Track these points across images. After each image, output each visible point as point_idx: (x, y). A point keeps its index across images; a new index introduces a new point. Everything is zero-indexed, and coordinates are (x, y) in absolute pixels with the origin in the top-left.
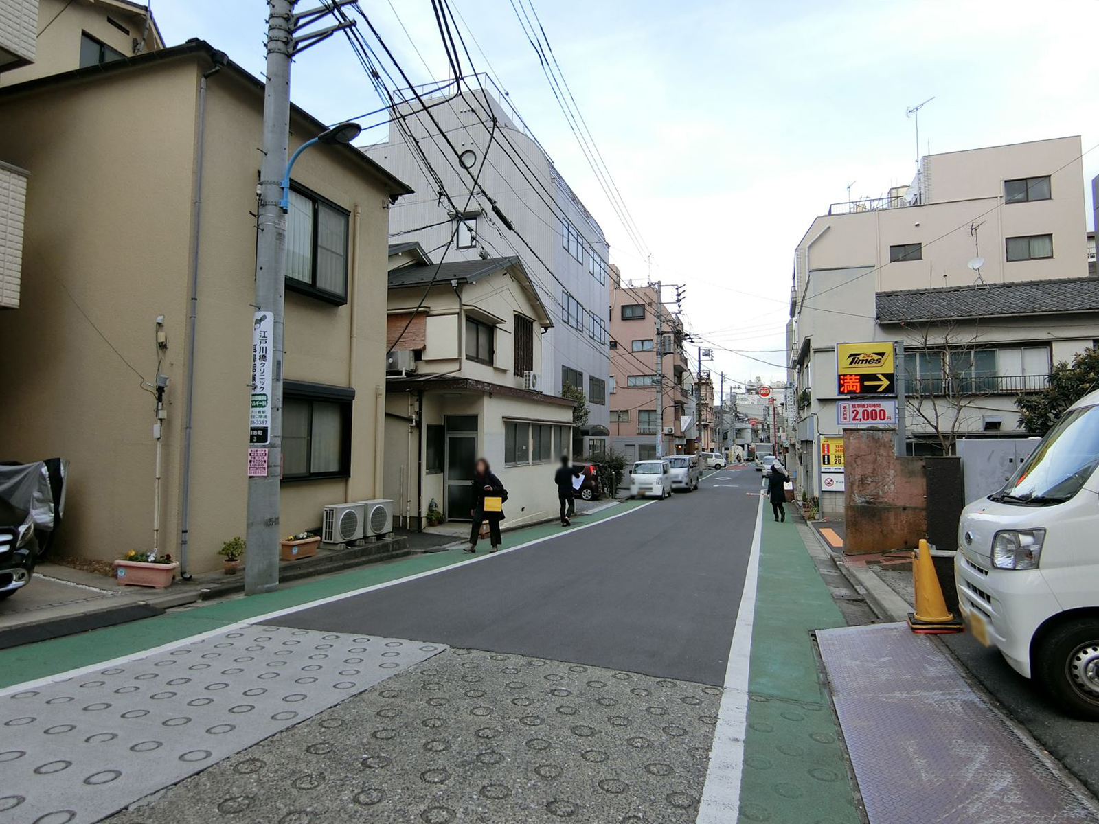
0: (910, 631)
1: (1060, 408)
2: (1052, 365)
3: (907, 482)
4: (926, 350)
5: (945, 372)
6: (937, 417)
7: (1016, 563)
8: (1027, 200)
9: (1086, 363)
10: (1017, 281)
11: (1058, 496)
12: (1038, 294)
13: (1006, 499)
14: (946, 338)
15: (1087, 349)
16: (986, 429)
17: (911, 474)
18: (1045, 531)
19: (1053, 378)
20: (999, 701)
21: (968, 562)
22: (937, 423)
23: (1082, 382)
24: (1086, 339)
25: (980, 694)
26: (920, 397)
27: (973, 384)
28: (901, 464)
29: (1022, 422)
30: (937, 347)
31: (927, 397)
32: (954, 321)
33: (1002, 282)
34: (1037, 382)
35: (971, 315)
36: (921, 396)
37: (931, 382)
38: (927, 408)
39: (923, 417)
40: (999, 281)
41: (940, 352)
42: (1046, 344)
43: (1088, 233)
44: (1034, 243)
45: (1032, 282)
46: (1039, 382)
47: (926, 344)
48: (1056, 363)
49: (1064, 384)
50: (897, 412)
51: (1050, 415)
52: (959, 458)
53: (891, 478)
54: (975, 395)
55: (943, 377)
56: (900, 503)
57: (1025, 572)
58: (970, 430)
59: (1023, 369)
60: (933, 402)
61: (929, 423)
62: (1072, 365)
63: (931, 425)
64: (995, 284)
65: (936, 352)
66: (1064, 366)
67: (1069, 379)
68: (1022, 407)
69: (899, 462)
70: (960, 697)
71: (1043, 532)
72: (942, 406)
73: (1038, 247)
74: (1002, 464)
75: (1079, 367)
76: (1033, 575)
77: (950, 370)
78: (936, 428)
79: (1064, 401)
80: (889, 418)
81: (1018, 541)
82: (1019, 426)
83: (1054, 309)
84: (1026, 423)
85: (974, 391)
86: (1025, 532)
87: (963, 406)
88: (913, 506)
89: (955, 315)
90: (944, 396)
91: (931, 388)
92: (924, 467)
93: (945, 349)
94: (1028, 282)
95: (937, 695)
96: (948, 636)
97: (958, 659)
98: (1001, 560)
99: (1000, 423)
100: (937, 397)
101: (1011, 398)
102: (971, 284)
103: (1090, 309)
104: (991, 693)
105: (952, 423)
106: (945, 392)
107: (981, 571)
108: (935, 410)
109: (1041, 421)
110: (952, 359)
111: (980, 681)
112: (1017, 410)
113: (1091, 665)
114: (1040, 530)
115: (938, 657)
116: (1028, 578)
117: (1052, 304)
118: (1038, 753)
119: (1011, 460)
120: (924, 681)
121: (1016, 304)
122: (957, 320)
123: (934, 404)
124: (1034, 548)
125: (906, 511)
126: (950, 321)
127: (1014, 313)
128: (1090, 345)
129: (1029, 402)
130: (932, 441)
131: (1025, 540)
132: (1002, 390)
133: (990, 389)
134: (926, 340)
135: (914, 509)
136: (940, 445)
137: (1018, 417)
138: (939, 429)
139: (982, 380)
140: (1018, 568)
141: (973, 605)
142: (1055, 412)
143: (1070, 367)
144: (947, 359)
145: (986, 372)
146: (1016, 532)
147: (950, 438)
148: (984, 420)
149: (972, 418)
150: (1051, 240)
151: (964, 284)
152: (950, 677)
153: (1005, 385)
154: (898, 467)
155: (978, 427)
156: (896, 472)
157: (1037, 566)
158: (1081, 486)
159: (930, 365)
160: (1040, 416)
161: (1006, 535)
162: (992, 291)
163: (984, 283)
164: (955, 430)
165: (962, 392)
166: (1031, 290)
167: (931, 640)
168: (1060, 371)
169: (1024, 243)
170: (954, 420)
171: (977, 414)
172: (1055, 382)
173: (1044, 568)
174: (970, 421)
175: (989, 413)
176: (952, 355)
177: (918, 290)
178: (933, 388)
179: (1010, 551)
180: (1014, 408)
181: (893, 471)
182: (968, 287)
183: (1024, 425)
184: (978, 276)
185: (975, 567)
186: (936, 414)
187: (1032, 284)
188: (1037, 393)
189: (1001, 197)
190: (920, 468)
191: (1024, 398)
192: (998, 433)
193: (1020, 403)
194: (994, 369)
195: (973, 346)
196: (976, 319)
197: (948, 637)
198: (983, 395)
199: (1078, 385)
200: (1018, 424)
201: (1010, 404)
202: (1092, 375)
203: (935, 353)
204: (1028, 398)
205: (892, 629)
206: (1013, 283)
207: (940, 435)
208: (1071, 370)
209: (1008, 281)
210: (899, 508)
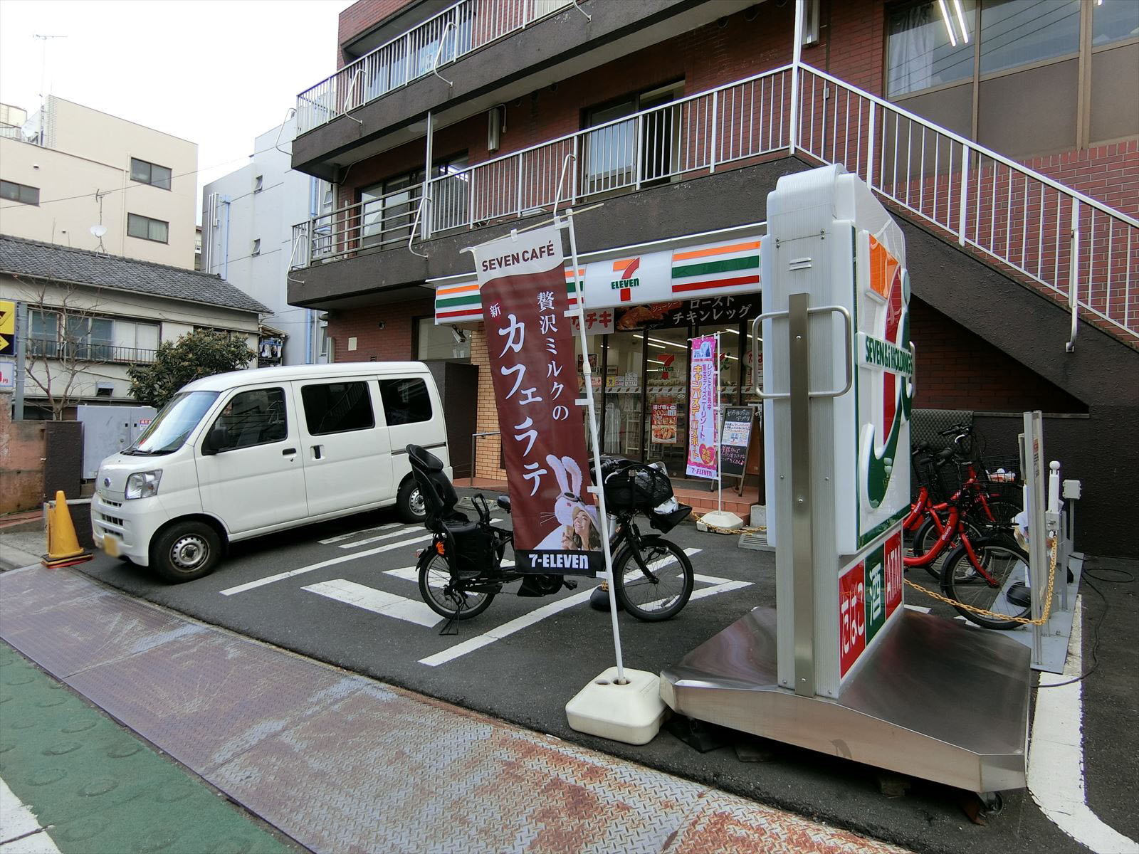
0: (46, 568)
1: (165, 380)
2: (160, 343)
3: (22, 446)
4: (42, 310)
5: (60, 335)
6: (49, 381)
7: (142, 494)
8: (149, 183)
9: (187, 345)
10: (136, 258)
11: (170, 449)
12: (154, 276)
13: (136, 453)
14: (64, 301)
15: (189, 333)
16: (98, 395)
17: (28, 437)
18: (162, 471)
19: (160, 353)
20: (124, 591)
21: (104, 501)
22: (49, 387)
23: (184, 360)
24: (189, 324)
25: (111, 591)
26: (31, 358)
27: (89, 351)
28: (18, 428)
29: (132, 390)
30: (54, 309)
31: (40, 358)
32: (74, 285)
33: (121, 256)
34: (147, 355)
35: (91, 283)
36: (34, 357)
37: (44, 343)
38: (39, 370)
39: (34, 379)
40: (120, 254)
41: (56, 314)
42: (157, 323)
43: (197, 226)
44: (153, 226)
45: (149, 263)
46: (150, 357)
47: (41, 303)
48: (164, 341)
49: (169, 361)
50: (15, 374)
51: (156, 386)
52: (81, 423)
53: (5, 442)
54: (90, 362)
55: (57, 340)
56: (13, 467)
57: (148, 499)
58: (83, 395)
59: (136, 343)
60: (46, 364)
61: (40, 385)
62: (177, 345)
63: (42, 387)
64: (115, 256)
65: (54, 312)
66: (170, 345)
67: (173, 357)
68: (133, 377)
69: (15, 425)
70: (96, 596)
71: (160, 472)
72: (54, 368)
73: (156, 230)
74: (119, 428)
75: (181, 348)
76: (153, 500)
77: (66, 333)
78: (47, 391)
79: (168, 374)
80: (6, 380)
81: (144, 478)
82: (130, 394)
83: (167, 294)
84: (136, 392)
85: (89, 358)
86: (149, 473)
87: (78, 371)
88: (28, 469)
89: (75, 279)
90: (58, 359)
91: (44, 350)
92: (43, 431)
93: (63, 312)
94: (145, 262)
95: (79, 600)
96: (79, 565)
97: (91, 576)
98: (132, 493)
99: (112, 390)
100: (49, 359)
101: (123, 367)
102: (92, 250)
103: (193, 300)
104: (118, 588)
105: (65, 387)
106: (59, 356)
107: (115, 504)
108: (48, 372)
109: (148, 391)
110: (69, 323)
111: (110, 584)
112: (127, 379)
113: (184, 550)
114: (158, 470)
115: (75, 579)
116: (150, 503)
117: (163, 288)
118: (152, 607)
119: (126, 425)
120: (66, 595)
121: (133, 281)
122: (77, 284)
123: (47, 366)
124: (154, 483)
125: (21, 475)
126: (67, 284)
127: (131, 289)
128: (191, 330)
129: (139, 373)
130: (41, 405)
131: (149, 478)
132: (116, 359)
133: (103, 357)
134: (42, 299)
135: (29, 472)
136: (51, 408)
137: (128, 386)
138: (51, 393)
139: (98, 348)
140: (144, 496)
141: (106, 531)
142: (160, 384)
143: (174, 346)
144: (64, 322)
145: (102, 340)
146: (143, 473)
147: (62, 402)
148: (97, 386)
149: (85, 383)
150: (167, 228)
151: (85, 247)
152: (87, 587)
153: (120, 355)
154: (14, 431)
155: (91, 392)
156: (11, 436)
157: (156, 494)
158: (184, 442)
159: (45, 326)
160: (148, 386)
161: (137, 477)
162: (112, 262)
163: (105, 252)
164: (68, 394)
165: (77, 357)
166: (148, 271)
167: (66, 570)
168: (167, 349)
169: (144, 223)
170: (67, 384)
171: (92, 380)
172: (162, 358)
173: (161, 494)
174: (84, 386)
175: (103, 380)
176: (69, 319)
177: (34, 241)
178: (47, 349)
179: (139, 486)
180: (127, 377)
181: (8, 435)
182: (89, 252)
183: (133, 393)
184: (99, 244)
185: (110, 503)
186: (48, 377)
187: (148, 264)
188: (147, 366)
189: (127, 171)
190: (38, 432)
191: (135, 369)
192: (110, 399)
193: (131, 373)
194: (110, 337)
195: (93, 313)
196: (98, 288)
197: (82, 566)
198: (99, 362)
199: (180, 363)
200: (128, 392)
201: (122, 373)
202: (191, 356)
203: (51, 314)
204: (139, 369)
205: (28, 571)
206: (132, 259)
207: (52, 399)
208: (176, 350)
209: (128, 256)
210: (13, 471)
